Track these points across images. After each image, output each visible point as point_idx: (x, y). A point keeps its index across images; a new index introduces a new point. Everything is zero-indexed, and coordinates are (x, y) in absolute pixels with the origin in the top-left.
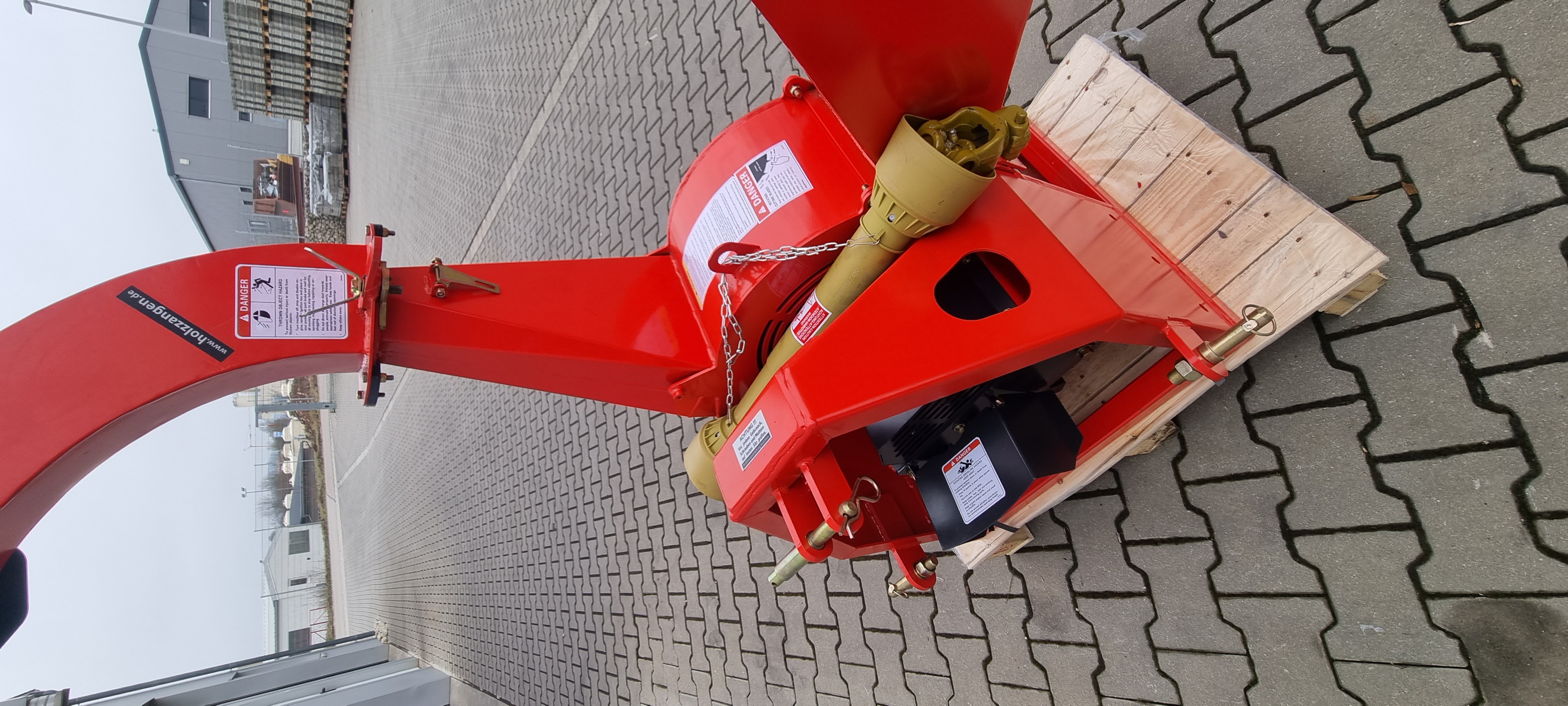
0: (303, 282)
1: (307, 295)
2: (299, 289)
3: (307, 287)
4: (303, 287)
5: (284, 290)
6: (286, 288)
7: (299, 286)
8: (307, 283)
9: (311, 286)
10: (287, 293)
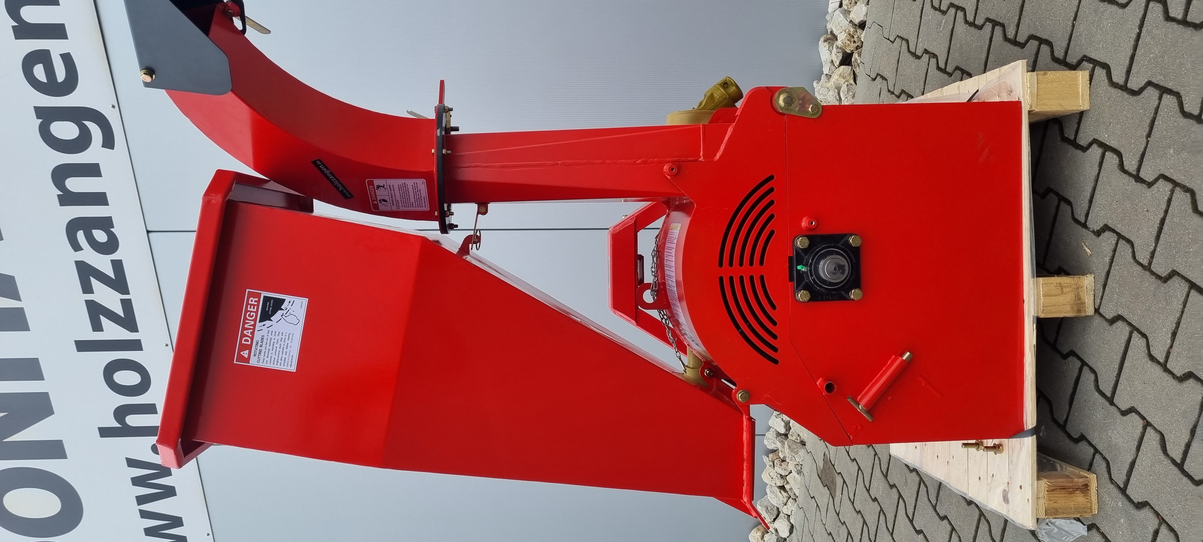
0: (402, 185)
1: (405, 192)
2: (400, 189)
3: (404, 188)
4: (402, 188)
5: (392, 190)
6: (393, 189)
7: (400, 188)
8: (404, 186)
9: (407, 188)
10: (394, 191)
